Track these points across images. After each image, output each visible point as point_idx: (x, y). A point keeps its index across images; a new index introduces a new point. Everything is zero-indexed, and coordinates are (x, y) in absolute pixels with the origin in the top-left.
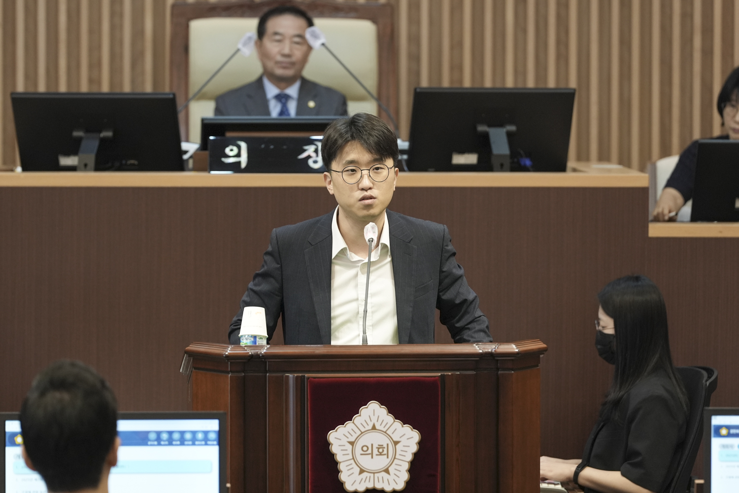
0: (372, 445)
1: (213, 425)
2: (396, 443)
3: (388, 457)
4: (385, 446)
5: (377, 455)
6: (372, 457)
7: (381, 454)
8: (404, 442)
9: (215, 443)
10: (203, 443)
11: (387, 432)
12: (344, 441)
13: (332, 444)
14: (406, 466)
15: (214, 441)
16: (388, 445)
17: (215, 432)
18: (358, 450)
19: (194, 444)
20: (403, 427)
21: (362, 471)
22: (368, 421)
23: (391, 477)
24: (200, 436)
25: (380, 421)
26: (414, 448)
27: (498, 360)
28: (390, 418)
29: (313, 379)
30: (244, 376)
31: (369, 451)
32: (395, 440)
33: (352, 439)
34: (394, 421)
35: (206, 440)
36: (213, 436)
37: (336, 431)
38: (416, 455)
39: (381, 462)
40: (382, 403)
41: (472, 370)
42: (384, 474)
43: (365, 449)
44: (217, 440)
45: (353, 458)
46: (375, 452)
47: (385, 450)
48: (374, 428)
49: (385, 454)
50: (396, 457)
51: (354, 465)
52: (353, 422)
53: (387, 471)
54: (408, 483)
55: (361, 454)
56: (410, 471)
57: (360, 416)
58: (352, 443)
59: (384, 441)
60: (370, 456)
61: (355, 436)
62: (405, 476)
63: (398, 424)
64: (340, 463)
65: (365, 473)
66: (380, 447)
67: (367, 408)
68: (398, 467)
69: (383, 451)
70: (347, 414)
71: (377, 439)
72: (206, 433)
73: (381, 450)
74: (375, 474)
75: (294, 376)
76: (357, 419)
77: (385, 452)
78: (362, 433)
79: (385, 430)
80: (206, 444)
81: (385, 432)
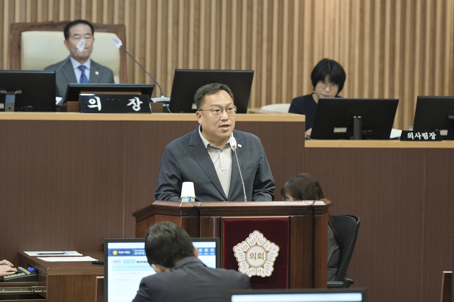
0: (255, 253)
1: (213, 245)
2: (267, 252)
3: (263, 260)
4: (262, 254)
5: (258, 258)
6: (255, 260)
7: (260, 258)
8: (271, 251)
9: (214, 254)
10: (208, 254)
11: (263, 246)
12: (242, 251)
13: (236, 253)
14: (272, 264)
15: (213, 253)
16: (263, 253)
17: (214, 248)
18: (249, 256)
19: (203, 255)
20: (271, 244)
21: (250, 267)
22: (254, 241)
23: (265, 270)
24: (206, 250)
25: (260, 241)
26: (276, 255)
27: (314, 209)
28: (265, 239)
29: (226, 219)
30: (189, 218)
31: (254, 256)
32: (267, 250)
33: (246, 250)
34: (267, 241)
35: (209, 253)
36: (213, 250)
37: (238, 246)
38: (277, 258)
39: (260, 262)
40: (261, 231)
41: (302, 214)
42: (261, 268)
43: (252, 255)
44: (215, 252)
45: (246, 260)
46: (257, 257)
47: (262, 256)
48: (256, 244)
49: (262, 258)
50: (267, 259)
51: (246, 263)
52: (246, 242)
53: (263, 266)
54: (273, 273)
55: (250, 258)
56: (274, 266)
57: (250, 238)
58: (245, 252)
59: (261, 251)
60: (254, 259)
61: (247, 248)
62: (271, 269)
63: (268, 242)
64: (239, 262)
65: (252, 268)
66: (259, 254)
67: (253, 234)
68: (268, 265)
69: (261, 256)
70: (243, 237)
71: (257, 250)
72: (209, 249)
73: (260, 256)
74: (257, 268)
75: (216, 218)
76: (248, 240)
77: (262, 257)
78: (251, 247)
79: (262, 245)
80: (209, 255)
81: (262, 247)
